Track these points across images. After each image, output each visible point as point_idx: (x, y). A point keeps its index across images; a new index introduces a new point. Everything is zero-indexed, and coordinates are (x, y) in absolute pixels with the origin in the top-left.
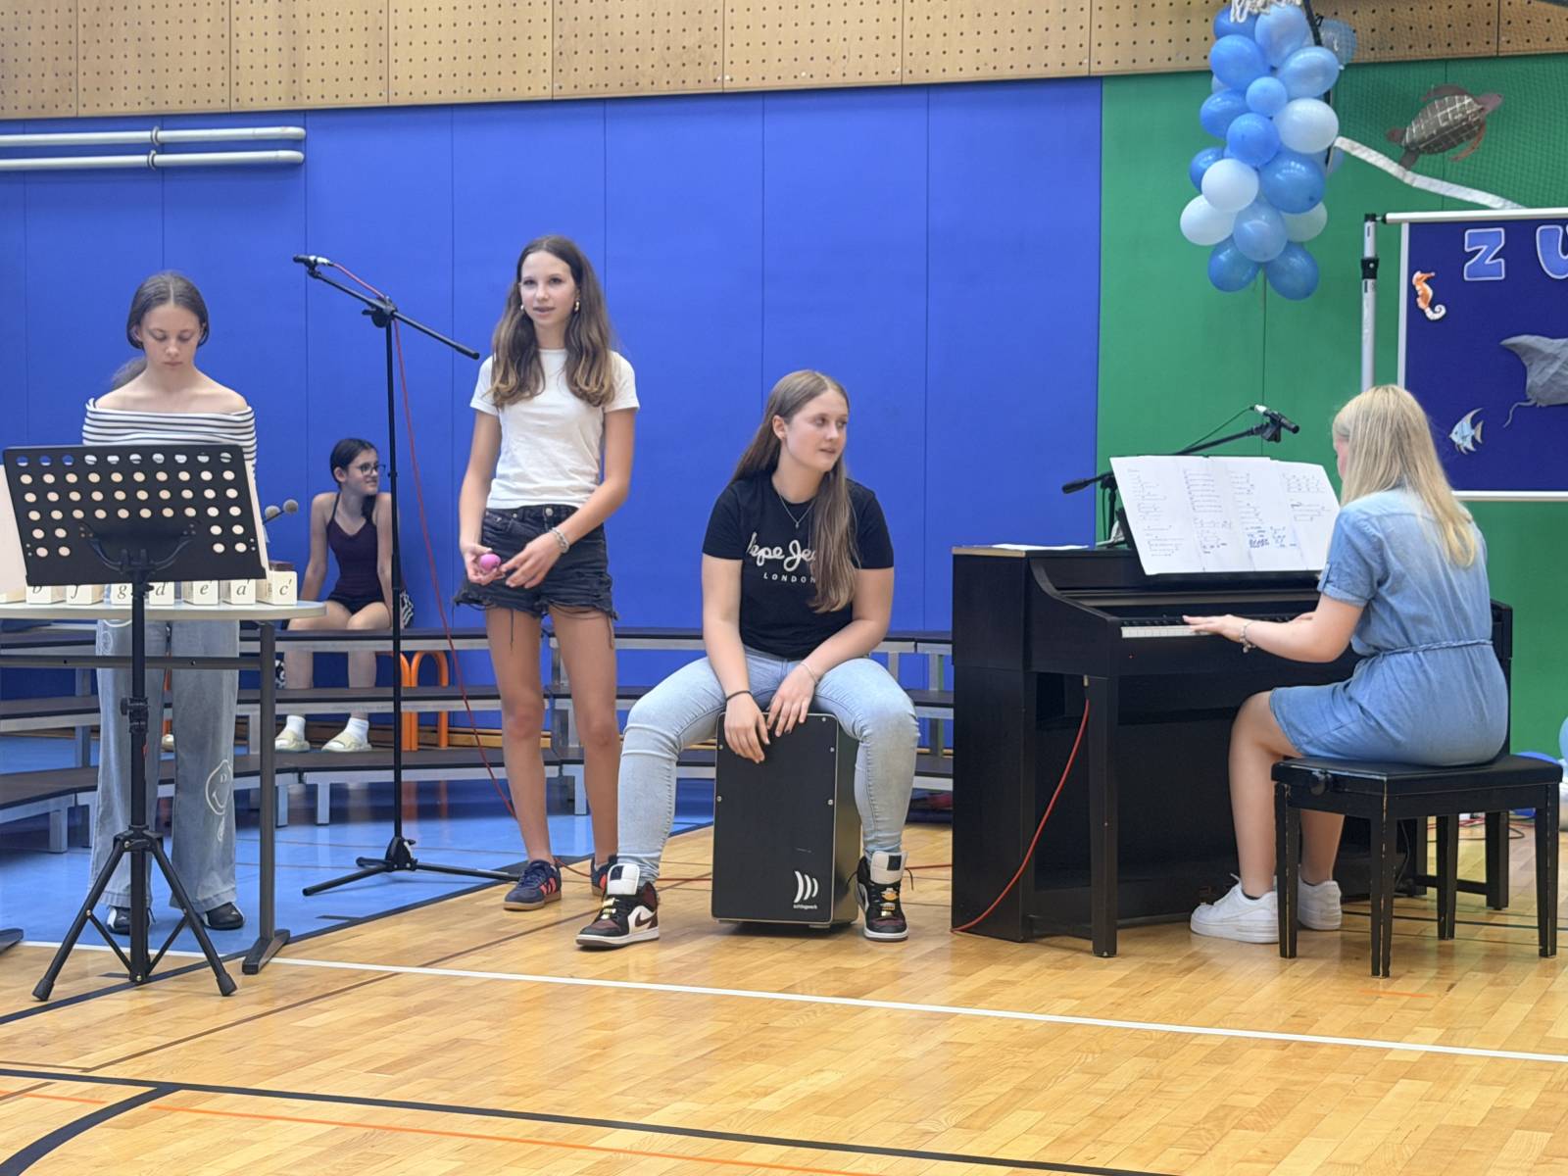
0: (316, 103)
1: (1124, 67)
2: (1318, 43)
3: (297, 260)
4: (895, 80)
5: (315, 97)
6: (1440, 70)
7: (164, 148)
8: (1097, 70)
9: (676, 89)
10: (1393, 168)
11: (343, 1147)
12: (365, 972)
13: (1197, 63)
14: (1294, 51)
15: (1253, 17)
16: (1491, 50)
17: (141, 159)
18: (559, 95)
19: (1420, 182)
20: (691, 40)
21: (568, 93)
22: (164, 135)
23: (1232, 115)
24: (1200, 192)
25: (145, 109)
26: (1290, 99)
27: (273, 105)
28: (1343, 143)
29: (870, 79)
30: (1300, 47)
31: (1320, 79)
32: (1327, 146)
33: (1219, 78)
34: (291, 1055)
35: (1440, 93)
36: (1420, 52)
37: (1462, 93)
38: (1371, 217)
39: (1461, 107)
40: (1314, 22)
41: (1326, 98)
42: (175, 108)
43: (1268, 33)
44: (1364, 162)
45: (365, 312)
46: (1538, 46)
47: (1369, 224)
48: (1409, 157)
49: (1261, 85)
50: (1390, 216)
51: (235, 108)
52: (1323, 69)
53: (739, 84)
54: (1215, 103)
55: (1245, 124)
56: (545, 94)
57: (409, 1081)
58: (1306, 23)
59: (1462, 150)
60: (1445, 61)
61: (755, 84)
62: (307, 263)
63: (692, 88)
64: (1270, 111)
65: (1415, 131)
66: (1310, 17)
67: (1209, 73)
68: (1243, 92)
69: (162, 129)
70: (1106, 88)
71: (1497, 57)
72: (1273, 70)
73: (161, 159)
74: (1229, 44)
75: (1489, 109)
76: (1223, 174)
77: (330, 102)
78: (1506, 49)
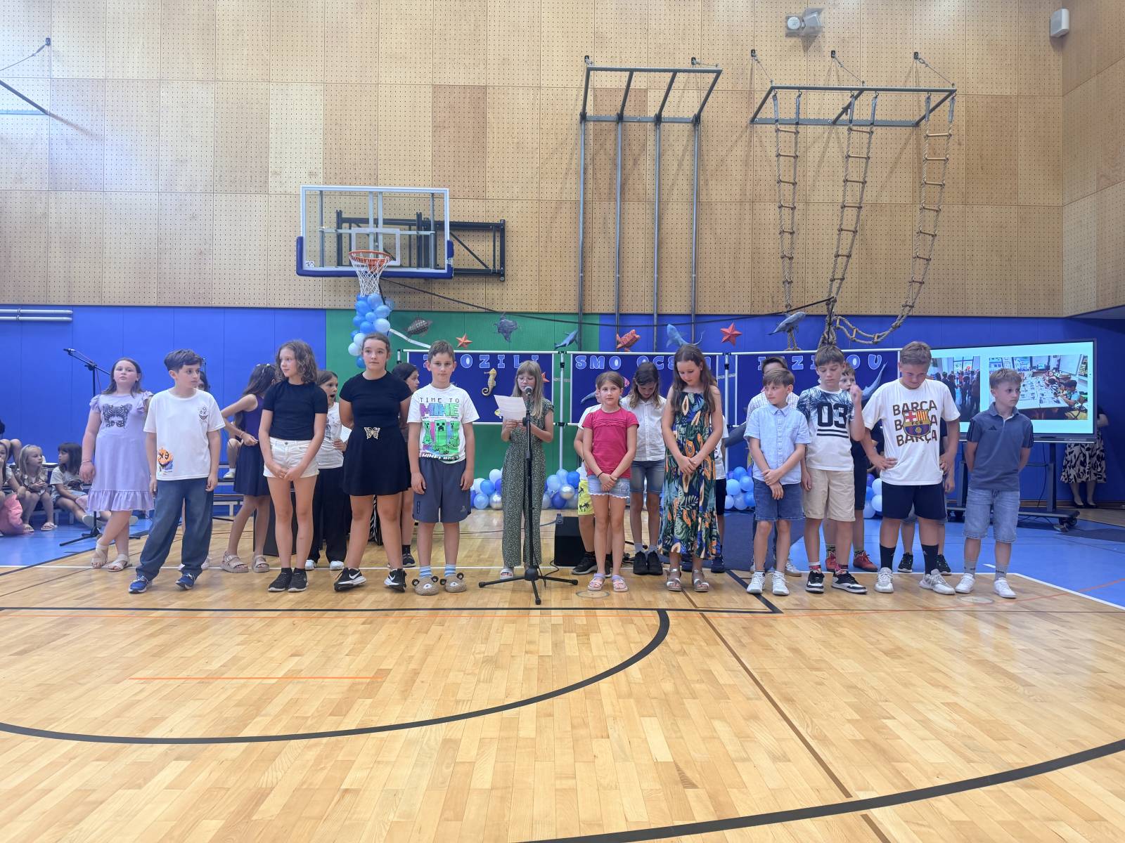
0: (77, 303)
1: (332, 307)
2: (385, 304)
3: (65, 350)
4: (265, 306)
5: (76, 301)
6: (417, 314)
7: (23, 315)
8: (325, 307)
9: (197, 305)
10: (405, 338)
11: (62, 623)
12: (78, 569)
13: (352, 307)
14: (378, 306)
15: (367, 296)
16: (430, 310)
17: (15, 318)
18: (159, 305)
19: (412, 341)
20: (202, 291)
21: (162, 304)
22: (22, 311)
23: (361, 322)
24: (353, 342)
25: (16, 302)
26: (377, 318)
27: (62, 303)
28: (391, 330)
29: (257, 305)
30: (379, 305)
31: (385, 314)
32: (387, 331)
33: (359, 312)
34: (47, 596)
35: (417, 319)
36: (412, 309)
37: (422, 319)
38: (400, 350)
39: (421, 323)
40: (384, 300)
41: (387, 319)
42: (27, 303)
43: (371, 301)
44: (397, 336)
45: (86, 366)
46: (442, 309)
47: (399, 352)
48: (409, 335)
49: (369, 314)
50: (404, 350)
51: (48, 303)
52: (386, 311)
53: (217, 305)
54: (357, 318)
55: (365, 324)
56: (155, 304)
57: (87, 601)
58: (381, 300)
59: (423, 334)
60: (418, 311)
61: (222, 305)
62: (68, 351)
63: (202, 305)
64: (372, 321)
65: (410, 328)
66: (382, 297)
67: (355, 310)
68: (364, 315)
69: (22, 309)
70: (327, 311)
71: (432, 312)
72: (373, 311)
73: (21, 318)
74: (360, 303)
75: (429, 324)
76: (359, 337)
77: (81, 303)
78: (433, 310)
